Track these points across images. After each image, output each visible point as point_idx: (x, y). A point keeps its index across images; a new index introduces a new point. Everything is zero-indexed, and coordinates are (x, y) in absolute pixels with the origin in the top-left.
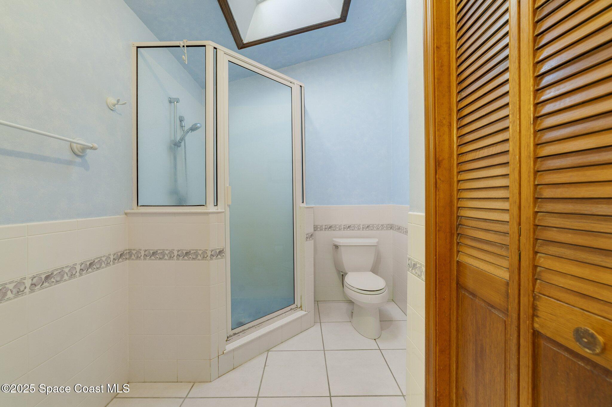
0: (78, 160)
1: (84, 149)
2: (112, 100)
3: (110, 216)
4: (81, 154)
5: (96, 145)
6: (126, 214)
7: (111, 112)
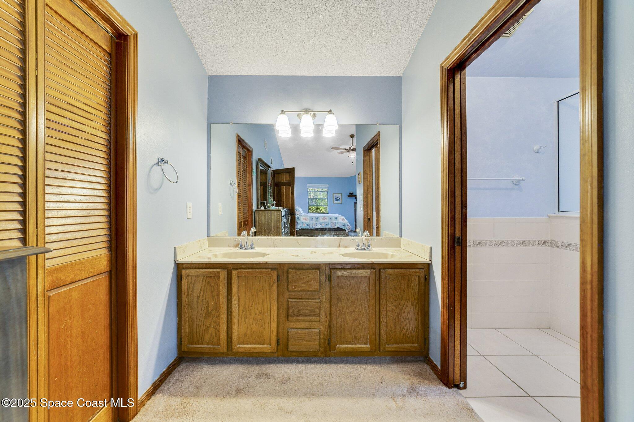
0: (516, 187)
1: (519, 181)
2: (537, 147)
3: (536, 217)
4: (517, 184)
5: (524, 178)
6: (549, 217)
7: (537, 154)
